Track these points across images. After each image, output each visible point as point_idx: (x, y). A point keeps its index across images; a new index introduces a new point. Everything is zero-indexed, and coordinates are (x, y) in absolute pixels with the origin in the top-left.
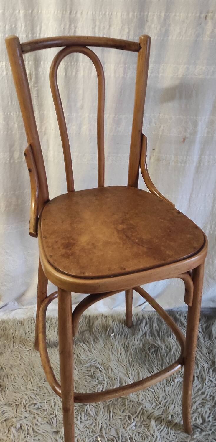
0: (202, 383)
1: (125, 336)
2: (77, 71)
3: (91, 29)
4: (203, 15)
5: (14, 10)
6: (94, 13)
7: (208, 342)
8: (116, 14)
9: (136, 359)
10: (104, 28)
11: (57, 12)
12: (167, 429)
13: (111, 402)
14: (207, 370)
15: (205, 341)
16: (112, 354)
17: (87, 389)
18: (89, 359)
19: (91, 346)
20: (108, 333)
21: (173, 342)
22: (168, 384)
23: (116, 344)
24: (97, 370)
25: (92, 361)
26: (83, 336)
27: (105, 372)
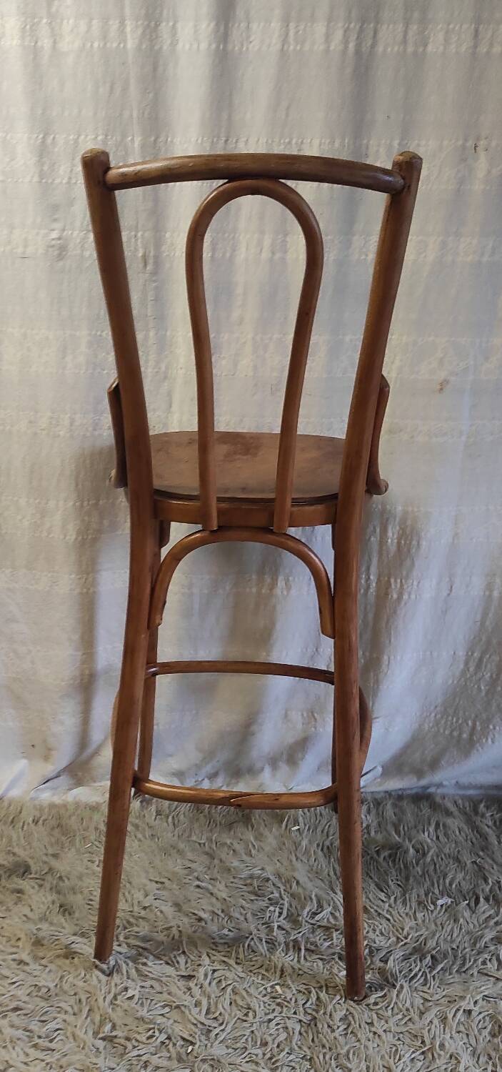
0: (496, 908)
1: (322, 832)
2: (234, 250)
6: (269, 142)
12: (423, 978)
13: (301, 934)
16: (297, 859)
17: (246, 914)
18: (247, 866)
19: (250, 846)
20: (287, 826)
21: (429, 841)
22: (421, 909)
23: (304, 843)
24: (267, 884)
25: (255, 869)
26: (230, 830)
27: (284, 888)
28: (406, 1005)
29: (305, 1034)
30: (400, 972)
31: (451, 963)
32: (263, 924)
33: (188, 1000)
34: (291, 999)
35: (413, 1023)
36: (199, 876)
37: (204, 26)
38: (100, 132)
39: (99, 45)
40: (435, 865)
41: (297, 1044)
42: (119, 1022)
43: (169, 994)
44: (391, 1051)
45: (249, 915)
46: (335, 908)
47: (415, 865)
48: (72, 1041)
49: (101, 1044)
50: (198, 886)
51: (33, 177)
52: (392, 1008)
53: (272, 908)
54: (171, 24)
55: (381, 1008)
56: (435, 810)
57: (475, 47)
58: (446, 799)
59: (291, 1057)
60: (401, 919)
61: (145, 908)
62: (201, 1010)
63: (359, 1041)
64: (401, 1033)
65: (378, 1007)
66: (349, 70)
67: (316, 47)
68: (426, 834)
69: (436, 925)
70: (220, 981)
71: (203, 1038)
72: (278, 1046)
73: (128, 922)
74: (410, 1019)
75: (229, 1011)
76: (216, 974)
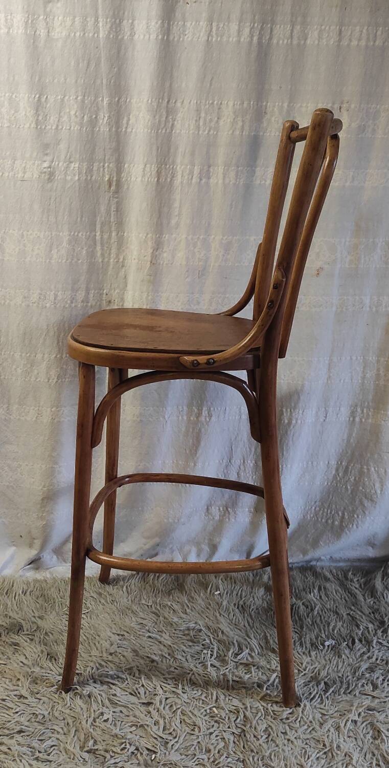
0: (367, 646)
1: (237, 595)
2: (173, 177)
3: (194, 122)
4: (336, 106)
5: (97, 97)
6: (199, 102)
7: (370, 601)
9: (259, 620)
11: (152, 101)
12: (320, 699)
13: (228, 670)
14: (374, 632)
15: (365, 600)
16: (220, 616)
17: (187, 656)
18: (184, 621)
19: (185, 606)
20: (211, 591)
21: (315, 600)
22: (313, 648)
23: (225, 603)
24: (200, 634)
25: (190, 623)
26: (169, 596)
27: (213, 636)
28: (310, 718)
29: (237, 743)
30: (303, 695)
31: (339, 687)
32: (199, 663)
33: (149, 721)
34: (225, 718)
35: (316, 732)
36: (149, 629)
37: (153, 24)
38: (80, 93)
39: (80, 35)
40: (321, 616)
41: (232, 750)
42: (99, 739)
43: (134, 717)
44: (301, 753)
45: (189, 657)
46: (252, 650)
47: (306, 617)
48: (64, 754)
49: (86, 756)
50: (150, 637)
51: (30, 125)
52: (300, 721)
53: (205, 651)
54: (130, 21)
55: (292, 722)
56: (317, 577)
57: (340, 40)
58: (325, 569)
59: (229, 760)
60: (300, 656)
61: (111, 654)
62: (159, 728)
63: (277, 746)
64: (308, 739)
65: (289, 721)
66: (253, 55)
67: (231, 39)
68: (312, 594)
69: (325, 660)
70: (171, 706)
71: (162, 748)
72: (219, 752)
73: (100, 664)
74: (313, 729)
75: (180, 728)
76: (167, 701)
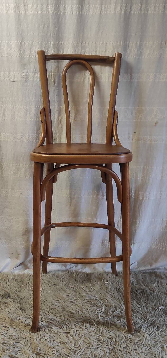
1: (116, 284)
3: (94, 52)
4: (163, 42)
5: (48, 42)
6: (96, 43)
8: (110, 43)
10: (102, 51)
11: (74, 43)
12: (155, 334)
13: (109, 318)
16: (107, 293)
18: (89, 295)
19: (90, 288)
20: (103, 282)
21: (155, 287)
22: (153, 310)
23: (110, 288)
24: (96, 301)
25: (92, 296)
26: (83, 283)
27: (103, 302)
28: (149, 343)
30: (146, 332)
31: (165, 329)
32: (95, 315)
34: (106, 341)
36: (71, 298)
38: (40, 40)
40: (158, 295)
45: (90, 312)
46: (122, 309)
47: (151, 295)
50: (71, 302)
52: (143, 344)
53: (98, 309)
56: (157, 277)
58: (161, 273)
60: (146, 313)
61: (52, 309)
69: (159, 316)
70: (79, 334)
73: (46, 314)
74: (150, 348)
75: (83, 345)
